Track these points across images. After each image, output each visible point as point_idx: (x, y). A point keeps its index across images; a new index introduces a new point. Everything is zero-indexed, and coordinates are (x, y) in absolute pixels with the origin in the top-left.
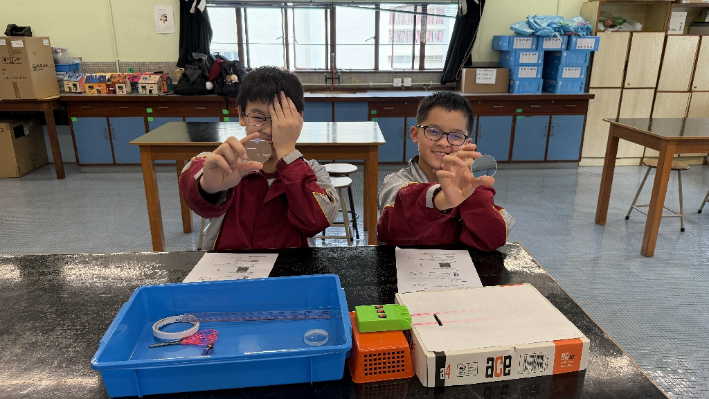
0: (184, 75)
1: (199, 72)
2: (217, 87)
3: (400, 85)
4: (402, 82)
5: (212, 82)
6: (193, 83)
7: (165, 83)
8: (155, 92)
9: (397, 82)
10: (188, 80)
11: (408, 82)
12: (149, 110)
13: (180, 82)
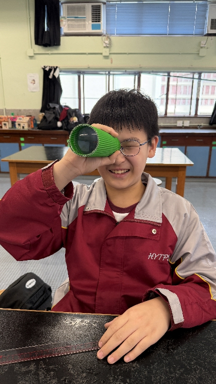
0: (44, 117)
1: (53, 116)
2: (64, 125)
3: (181, 125)
4: (183, 123)
5: (62, 122)
6: (50, 122)
7: (32, 122)
8: (26, 128)
9: (180, 124)
10: (46, 121)
11: (187, 123)
12: (22, 139)
13: (41, 121)
